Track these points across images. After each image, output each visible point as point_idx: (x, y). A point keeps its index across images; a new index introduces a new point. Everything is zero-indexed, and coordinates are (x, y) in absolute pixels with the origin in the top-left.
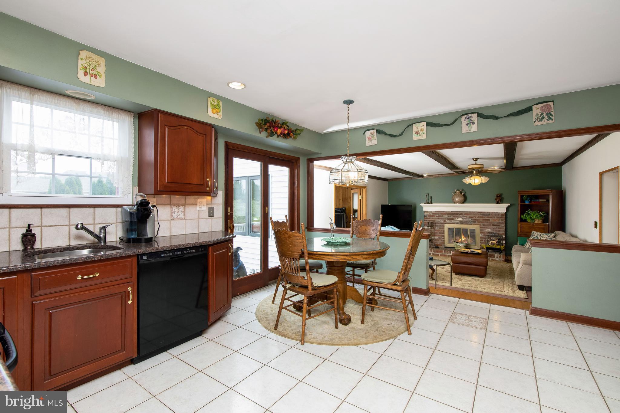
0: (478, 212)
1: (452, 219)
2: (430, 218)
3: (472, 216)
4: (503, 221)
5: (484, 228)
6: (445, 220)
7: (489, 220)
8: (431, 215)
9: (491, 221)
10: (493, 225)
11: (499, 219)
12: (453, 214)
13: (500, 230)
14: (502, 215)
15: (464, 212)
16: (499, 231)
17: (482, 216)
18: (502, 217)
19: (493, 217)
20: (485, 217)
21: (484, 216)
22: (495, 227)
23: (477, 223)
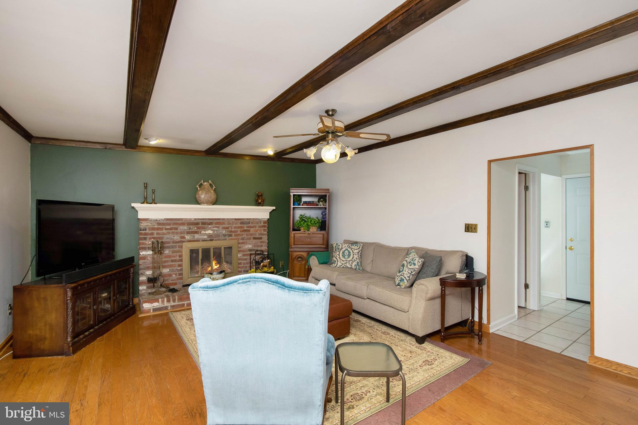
0: (236, 219)
1: (196, 232)
2: (152, 234)
3: (226, 226)
4: (265, 231)
5: (243, 243)
6: (182, 235)
7: (249, 231)
8: (156, 227)
9: (251, 232)
10: (255, 238)
11: (261, 229)
12: (197, 224)
13: (261, 244)
14: (265, 222)
15: (215, 219)
16: (262, 246)
17: (241, 225)
18: (264, 226)
19: (254, 226)
20: (244, 227)
21: (243, 225)
22: (257, 241)
23: (233, 237)
